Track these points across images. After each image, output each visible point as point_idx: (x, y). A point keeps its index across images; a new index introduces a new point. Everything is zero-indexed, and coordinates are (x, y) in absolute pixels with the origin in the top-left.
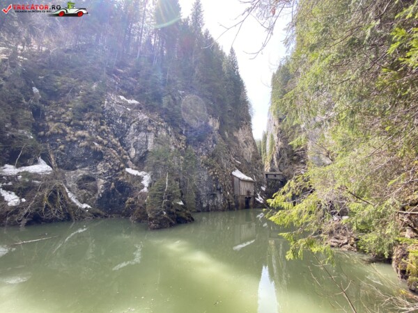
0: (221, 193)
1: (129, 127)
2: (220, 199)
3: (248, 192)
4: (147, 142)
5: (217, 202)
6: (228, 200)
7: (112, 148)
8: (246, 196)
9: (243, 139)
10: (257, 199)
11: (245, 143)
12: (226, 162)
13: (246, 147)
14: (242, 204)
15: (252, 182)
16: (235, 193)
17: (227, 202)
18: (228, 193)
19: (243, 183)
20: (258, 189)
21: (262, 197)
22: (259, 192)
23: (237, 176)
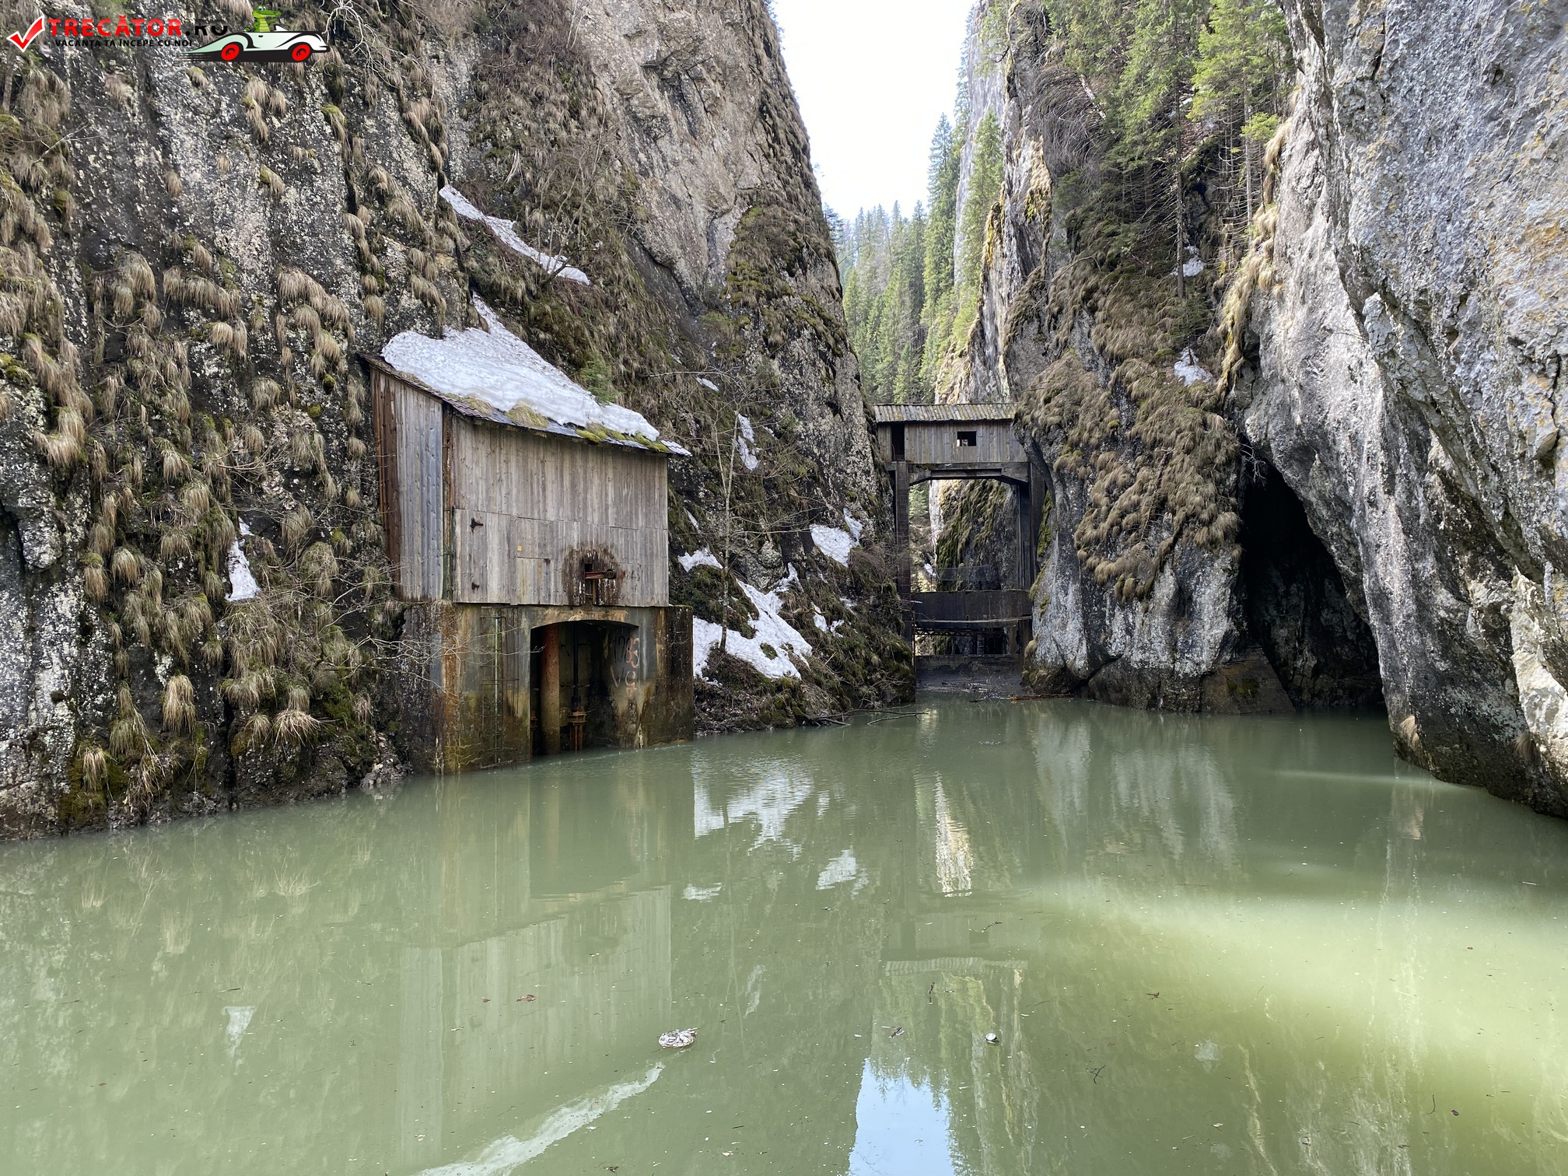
3: (592, 571)
8: (552, 617)
9: (636, 35)
10: (738, 646)
11: (664, 84)
12: (275, 201)
13: (678, 124)
14: (483, 702)
15: (648, 456)
16: (412, 589)
17: (172, 702)
18: (243, 584)
19: (511, 462)
20: (770, 552)
21: (801, 623)
22: (775, 570)
23: (432, 381)
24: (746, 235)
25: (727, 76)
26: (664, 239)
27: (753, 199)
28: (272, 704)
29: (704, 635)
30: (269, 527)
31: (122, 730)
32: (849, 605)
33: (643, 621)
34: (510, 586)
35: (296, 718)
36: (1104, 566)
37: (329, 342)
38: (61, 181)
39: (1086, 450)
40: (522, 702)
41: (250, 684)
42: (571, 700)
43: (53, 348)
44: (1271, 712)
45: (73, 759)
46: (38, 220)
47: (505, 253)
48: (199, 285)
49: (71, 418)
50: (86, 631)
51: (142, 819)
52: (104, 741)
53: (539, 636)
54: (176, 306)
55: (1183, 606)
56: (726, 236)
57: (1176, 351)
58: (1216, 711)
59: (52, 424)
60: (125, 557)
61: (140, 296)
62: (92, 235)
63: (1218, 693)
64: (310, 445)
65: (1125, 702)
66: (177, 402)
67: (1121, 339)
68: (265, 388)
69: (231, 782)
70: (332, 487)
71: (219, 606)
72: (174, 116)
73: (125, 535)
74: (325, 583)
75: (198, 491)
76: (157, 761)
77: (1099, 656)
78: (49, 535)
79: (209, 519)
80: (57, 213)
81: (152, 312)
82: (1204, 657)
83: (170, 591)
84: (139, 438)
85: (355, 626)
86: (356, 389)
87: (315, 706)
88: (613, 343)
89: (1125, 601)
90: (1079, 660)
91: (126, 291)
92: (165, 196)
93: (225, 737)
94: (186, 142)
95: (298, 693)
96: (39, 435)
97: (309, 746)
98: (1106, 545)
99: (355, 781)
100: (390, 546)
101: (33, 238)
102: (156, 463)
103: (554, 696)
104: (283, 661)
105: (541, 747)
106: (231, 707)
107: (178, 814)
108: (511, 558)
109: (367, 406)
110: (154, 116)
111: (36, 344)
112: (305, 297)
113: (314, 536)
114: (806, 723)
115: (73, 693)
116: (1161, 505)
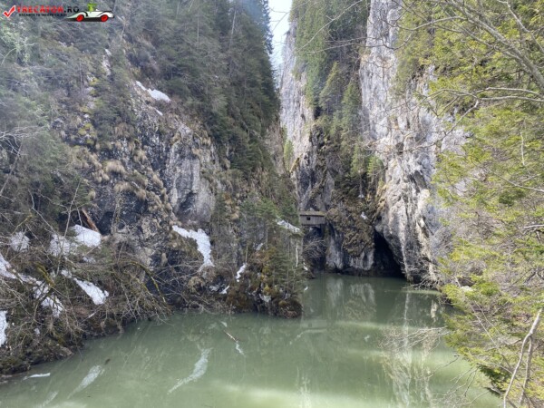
1: (168, 150)
4: (192, 176)
7: (153, 190)
39: (344, 228)
44: (379, 277)
55: (366, 258)
57: (361, 213)
58: (371, 277)
67: (350, 208)
77: (346, 265)
82: (369, 267)
89: (354, 257)
90: (340, 266)
98: (350, 246)
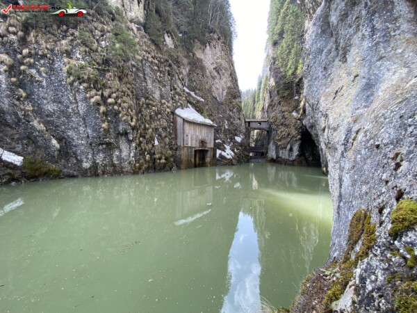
0: (130, 142)
2: (126, 152)
3: (203, 142)
5: (119, 158)
6: (152, 154)
8: (197, 149)
9: (212, 64)
10: (223, 153)
11: (216, 71)
12: (161, 90)
13: (218, 77)
14: (188, 160)
15: (211, 126)
16: (179, 144)
17: (147, 158)
18: (156, 143)
19: (192, 127)
20: (229, 140)
21: (233, 151)
22: (229, 143)
23: (181, 115)
24: (227, 93)
25: (226, 70)
26: (215, 94)
27: (229, 88)
28: (160, 159)
29: (218, 152)
30: (160, 135)
31: (141, 161)
32: (240, 148)
33: (209, 150)
34: (191, 144)
35: (163, 161)
36: (279, 143)
37: (168, 110)
38: (133, 88)
39: (278, 126)
40: (193, 160)
41: (157, 156)
42: (200, 160)
43: (132, 111)
44: (304, 166)
45: (135, 165)
46: (130, 93)
47: (192, 97)
48: (151, 102)
49: (134, 120)
50: (136, 148)
51: (143, 173)
52: (139, 163)
53: (195, 151)
54: (148, 105)
55: (291, 150)
56: (225, 94)
57: (293, 111)
58: (295, 166)
59: (132, 121)
60: (141, 139)
61: (143, 104)
62: (137, 95)
63: (296, 163)
64: (165, 124)
65: (281, 164)
66: (148, 118)
67: (284, 109)
68: (159, 116)
69: (155, 169)
70: (168, 130)
71: (153, 146)
72: (148, 78)
73: (141, 136)
74: (167, 143)
75: (151, 130)
76: (145, 166)
77: (278, 157)
78: (131, 135)
79: (152, 134)
80: (132, 92)
81: (145, 106)
82: (294, 157)
83: (147, 143)
84: (143, 123)
85: (171, 149)
86: (172, 116)
87: (166, 159)
88: (207, 110)
89: (282, 149)
90: (275, 157)
91: (141, 103)
92: (146, 89)
93: (154, 163)
94: (149, 82)
95: (163, 157)
96: (130, 122)
97: (165, 165)
98: (280, 140)
99: (171, 169)
100: (176, 138)
101: (129, 96)
102: (145, 126)
103: (197, 159)
104: (161, 153)
105: (195, 166)
106: (155, 159)
107: (148, 172)
108: (192, 140)
109: (173, 119)
110: (145, 78)
111: (130, 110)
112: (165, 103)
113: (166, 137)
114: (233, 165)
115: (135, 156)
116: (289, 134)
